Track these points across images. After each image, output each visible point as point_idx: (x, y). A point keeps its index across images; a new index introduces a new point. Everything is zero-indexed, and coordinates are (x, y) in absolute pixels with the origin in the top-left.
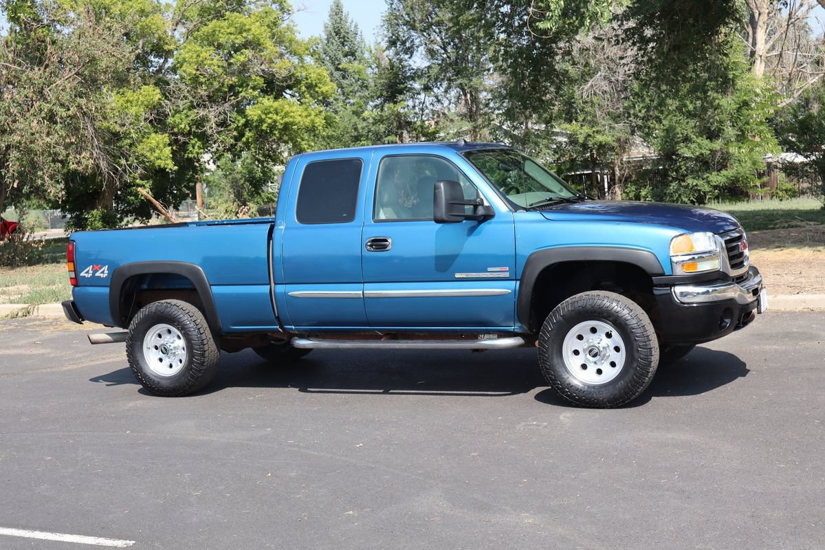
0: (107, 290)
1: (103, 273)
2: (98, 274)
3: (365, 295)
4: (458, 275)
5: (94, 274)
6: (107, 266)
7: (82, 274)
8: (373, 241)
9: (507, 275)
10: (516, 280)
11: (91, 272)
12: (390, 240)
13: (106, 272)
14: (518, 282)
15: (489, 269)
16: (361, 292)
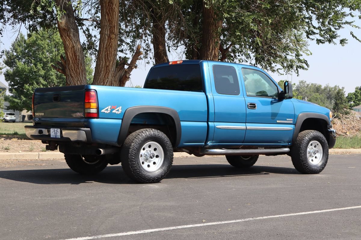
0: (120, 121)
1: (119, 111)
2: (114, 111)
3: (247, 129)
4: (278, 121)
5: (111, 111)
6: (121, 107)
7: (103, 111)
8: (250, 104)
9: (292, 122)
10: (294, 124)
11: (109, 109)
12: (256, 105)
13: (120, 110)
14: (294, 125)
15: (287, 119)
16: (245, 127)
